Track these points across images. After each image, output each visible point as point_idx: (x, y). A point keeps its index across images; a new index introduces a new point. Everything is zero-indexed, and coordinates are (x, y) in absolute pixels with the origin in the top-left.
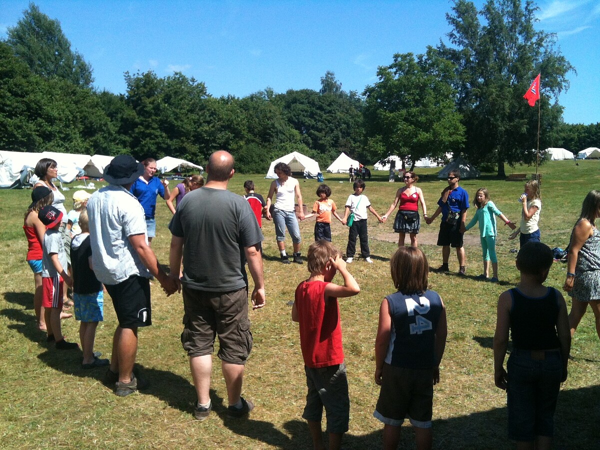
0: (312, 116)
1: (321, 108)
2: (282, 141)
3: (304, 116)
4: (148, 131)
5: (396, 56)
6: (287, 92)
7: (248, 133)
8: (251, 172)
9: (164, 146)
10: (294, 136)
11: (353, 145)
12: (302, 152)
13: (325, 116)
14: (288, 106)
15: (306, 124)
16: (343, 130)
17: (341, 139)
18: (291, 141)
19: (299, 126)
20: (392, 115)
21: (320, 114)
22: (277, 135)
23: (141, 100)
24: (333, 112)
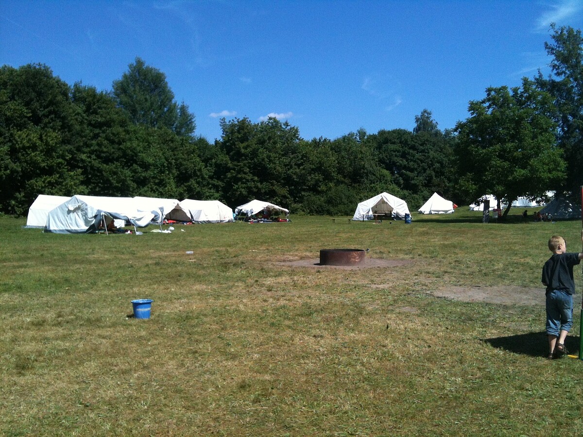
0: (404, 155)
1: (413, 148)
2: (372, 182)
3: (396, 156)
4: (239, 176)
5: (489, 90)
6: (379, 133)
7: (337, 174)
8: (340, 214)
9: (255, 190)
10: (384, 177)
11: (448, 184)
12: (393, 193)
13: (417, 156)
14: (379, 147)
15: (398, 164)
16: (436, 169)
17: (434, 178)
18: (380, 181)
19: (390, 166)
20: (484, 151)
21: (412, 153)
22: (367, 175)
23: (235, 145)
24: (426, 151)
